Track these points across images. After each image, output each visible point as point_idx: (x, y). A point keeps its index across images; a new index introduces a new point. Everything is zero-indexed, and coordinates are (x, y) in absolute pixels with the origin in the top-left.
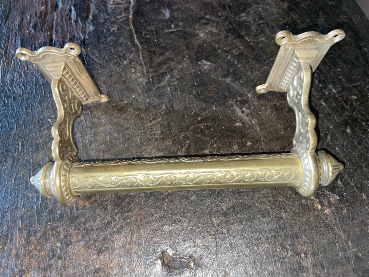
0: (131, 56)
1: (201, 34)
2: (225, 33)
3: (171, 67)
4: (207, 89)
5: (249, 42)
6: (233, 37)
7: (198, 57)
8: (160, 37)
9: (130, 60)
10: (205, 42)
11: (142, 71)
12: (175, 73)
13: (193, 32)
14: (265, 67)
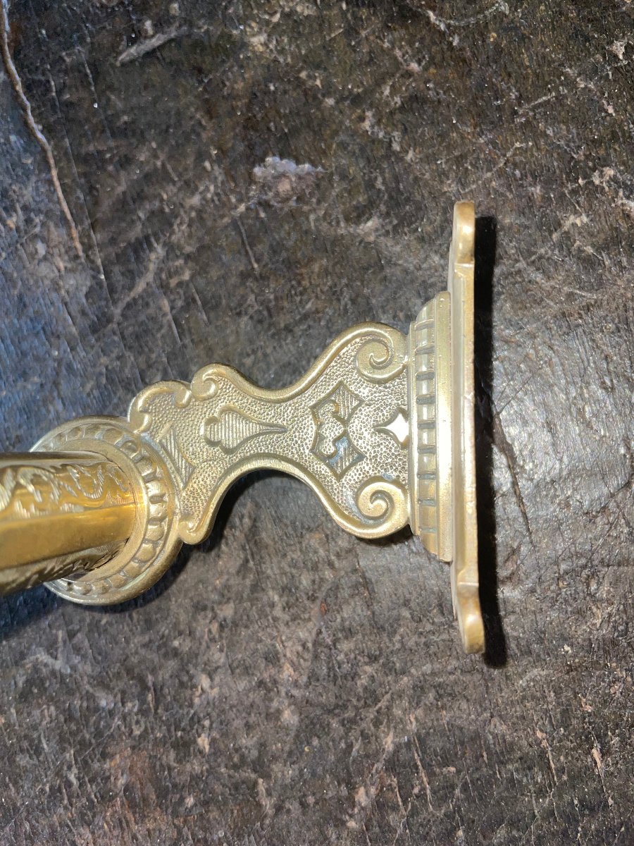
0: (28, 194)
1: (254, 35)
2: (344, 13)
3: (162, 211)
4: (299, 283)
5: (442, 34)
6: (376, 22)
7: (251, 147)
8: (111, 88)
9: (25, 208)
10: (272, 71)
11: (70, 248)
12: (180, 232)
13: (221, 36)
14: (518, 145)
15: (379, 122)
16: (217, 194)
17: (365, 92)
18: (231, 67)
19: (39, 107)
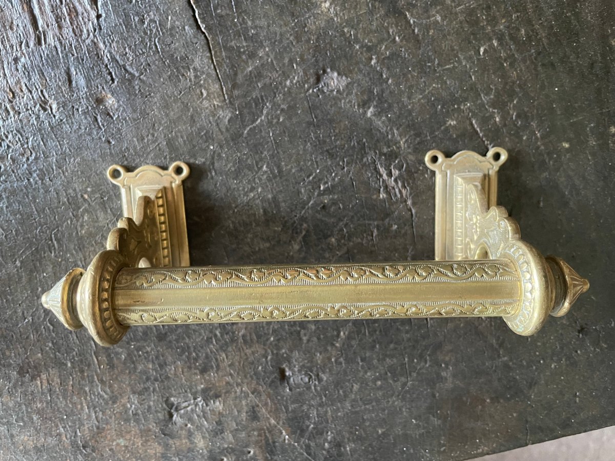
2: (368, 3)
4: (334, 131)
5: (411, 25)
6: (382, 11)
9: (195, 70)
10: (330, 24)
14: (434, 85)
15: (378, 62)
16: (298, 82)
17: (373, 45)
18: (310, 17)
19: (203, 14)
